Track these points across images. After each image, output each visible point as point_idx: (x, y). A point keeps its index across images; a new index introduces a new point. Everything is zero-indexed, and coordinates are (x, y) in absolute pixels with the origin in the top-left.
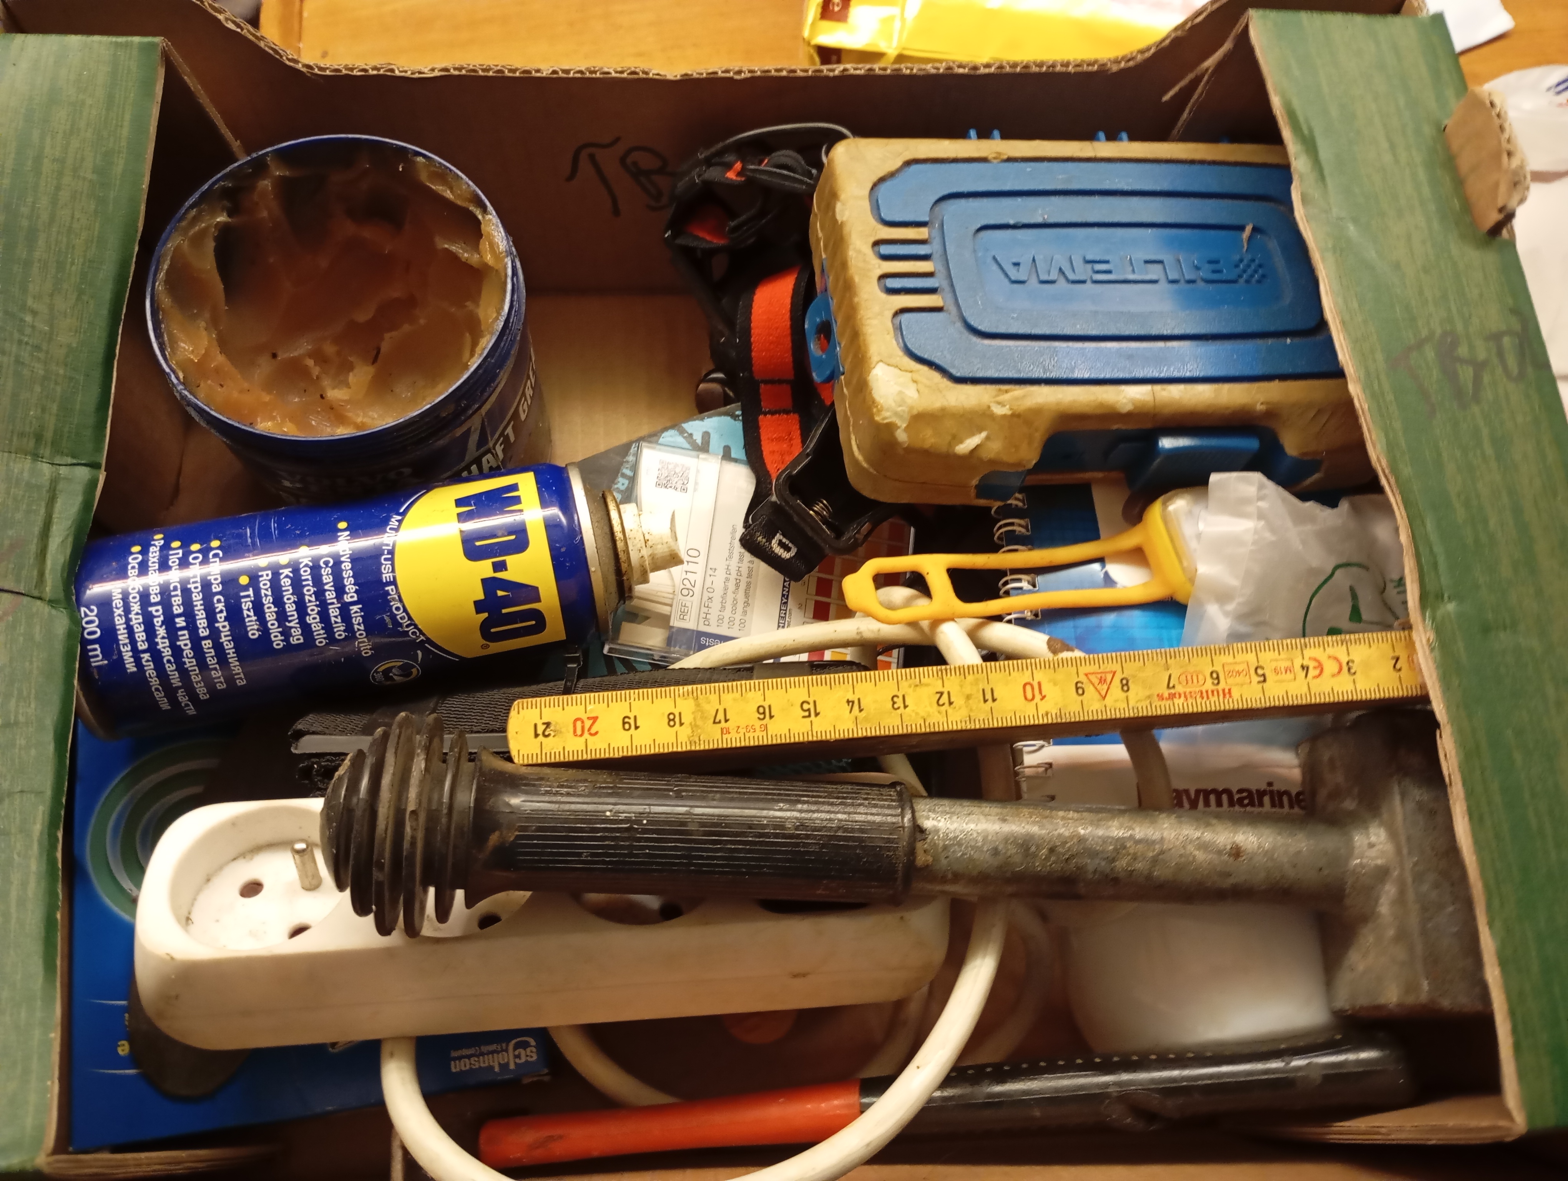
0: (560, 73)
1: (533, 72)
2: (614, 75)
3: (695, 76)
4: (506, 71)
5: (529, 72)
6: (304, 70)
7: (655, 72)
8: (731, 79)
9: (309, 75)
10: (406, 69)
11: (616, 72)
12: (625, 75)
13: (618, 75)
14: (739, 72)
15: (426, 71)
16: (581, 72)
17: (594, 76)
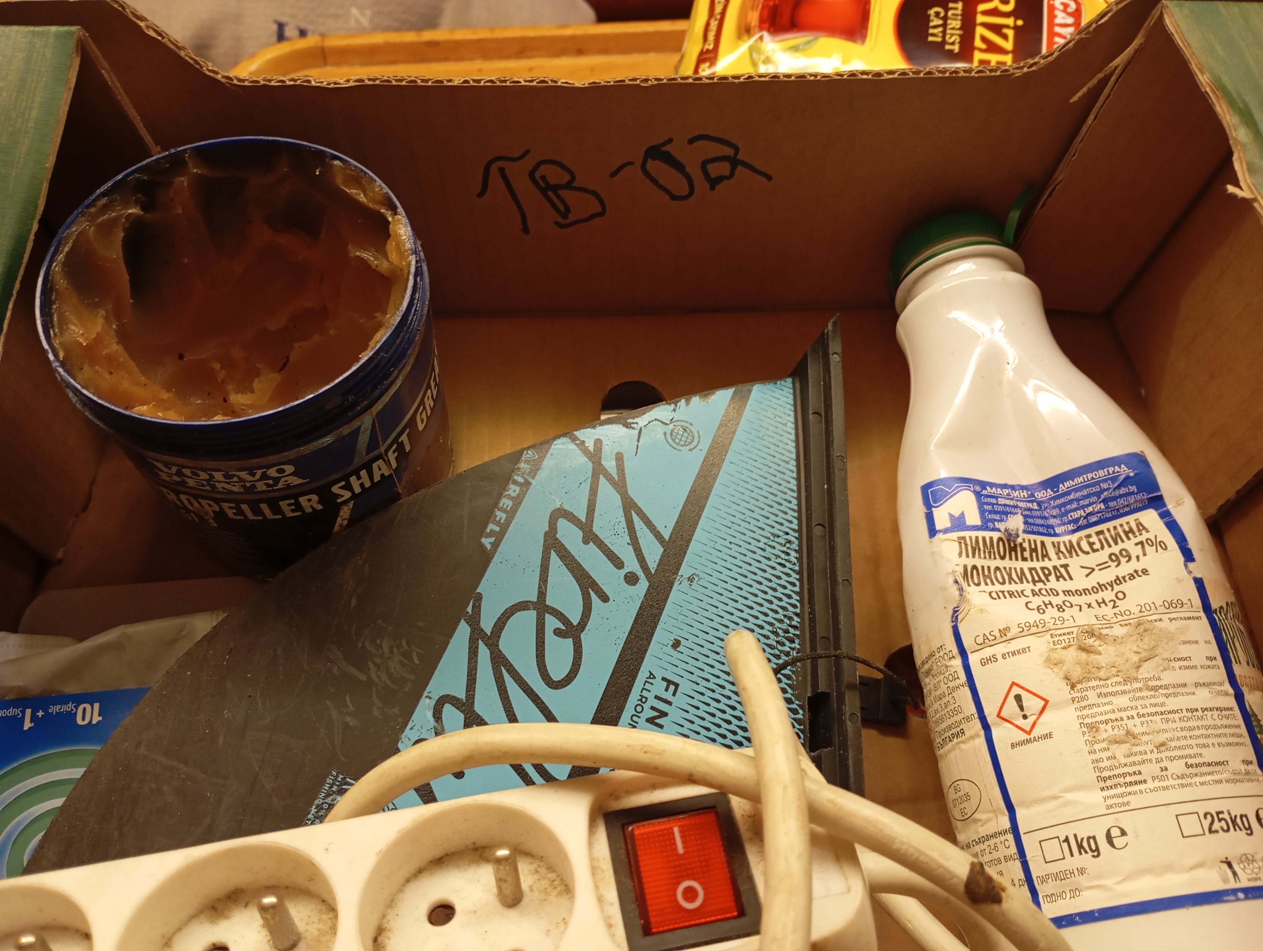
0: (471, 82)
1: (445, 82)
2: (523, 83)
3: (603, 83)
4: (419, 81)
5: (441, 82)
6: (223, 80)
7: (564, 81)
8: (638, 85)
9: (227, 85)
10: (322, 80)
11: (526, 81)
12: (534, 83)
13: (527, 84)
14: (646, 80)
15: (341, 81)
16: (492, 81)
17: (504, 84)
